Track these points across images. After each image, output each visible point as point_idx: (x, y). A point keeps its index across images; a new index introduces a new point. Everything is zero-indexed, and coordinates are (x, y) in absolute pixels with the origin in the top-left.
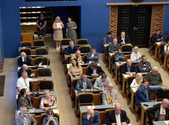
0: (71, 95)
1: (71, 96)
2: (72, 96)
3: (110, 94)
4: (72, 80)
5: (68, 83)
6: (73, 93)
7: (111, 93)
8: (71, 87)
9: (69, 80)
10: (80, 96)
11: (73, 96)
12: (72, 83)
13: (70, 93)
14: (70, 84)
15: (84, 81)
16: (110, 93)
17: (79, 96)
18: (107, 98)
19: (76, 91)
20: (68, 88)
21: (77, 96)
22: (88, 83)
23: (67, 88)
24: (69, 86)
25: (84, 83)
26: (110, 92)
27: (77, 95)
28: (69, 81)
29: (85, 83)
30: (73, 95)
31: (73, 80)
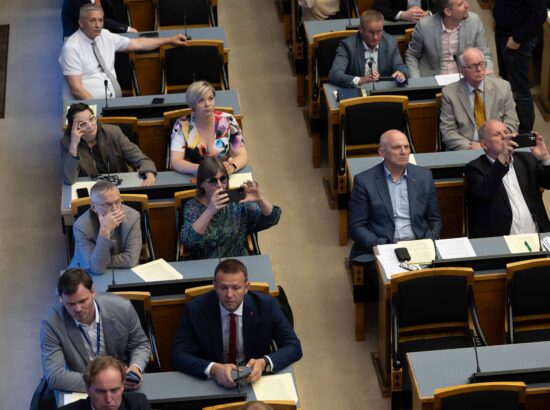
0: (310, 109)
1: (306, 114)
2: (310, 114)
3: (477, 100)
4: (311, 41)
5: (291, 56)
6: (315, 99)
7: (481, 95)
8: (306, 73)
9: (299, 41)
10: (349, 109)
11: (315, 113)
12: (310, 55)
13: (302, 101)
14: (301, 58)
15: (372, 48)
16: (472, 98)
17: (343, 112)
18: (463, 119)
19: (331, 92)
20: (295, 78)
21: (337, 113)
22: (386, 52)
23: (288, 79)
24: (299, 67)
25: (367, 55)
26: (472, 89)
27: (333, 106)
28: (295, 46)
29: (375, 55)
30: (315, 106)
31: (315, 39)
